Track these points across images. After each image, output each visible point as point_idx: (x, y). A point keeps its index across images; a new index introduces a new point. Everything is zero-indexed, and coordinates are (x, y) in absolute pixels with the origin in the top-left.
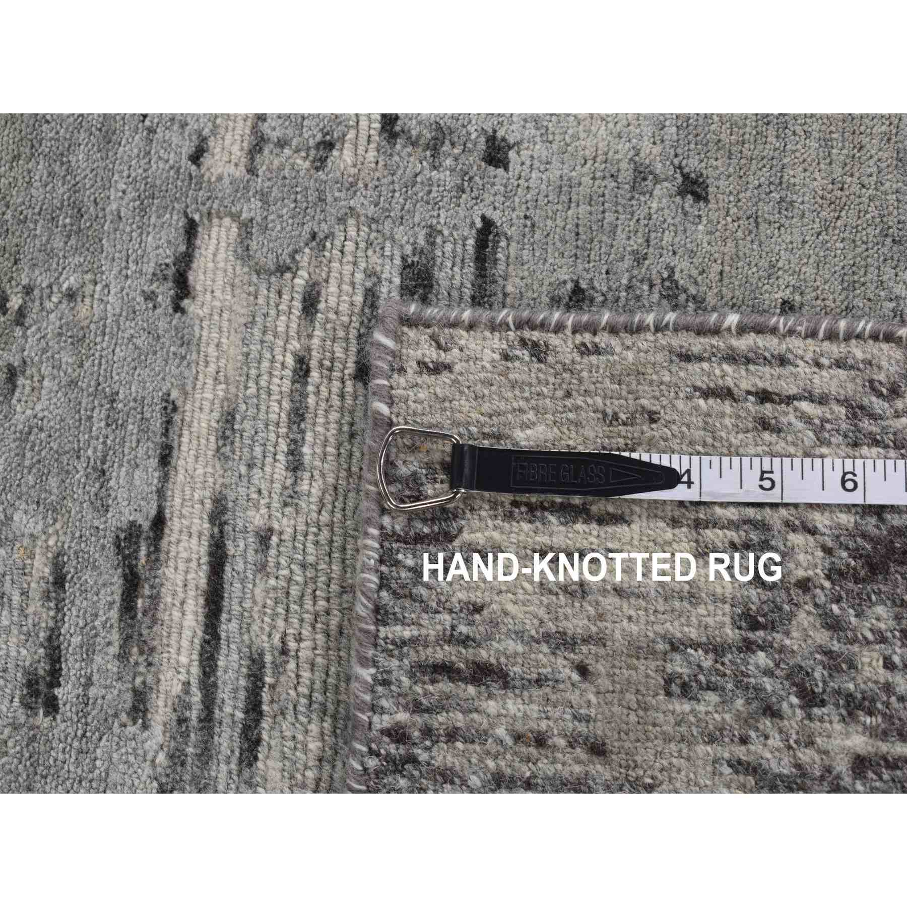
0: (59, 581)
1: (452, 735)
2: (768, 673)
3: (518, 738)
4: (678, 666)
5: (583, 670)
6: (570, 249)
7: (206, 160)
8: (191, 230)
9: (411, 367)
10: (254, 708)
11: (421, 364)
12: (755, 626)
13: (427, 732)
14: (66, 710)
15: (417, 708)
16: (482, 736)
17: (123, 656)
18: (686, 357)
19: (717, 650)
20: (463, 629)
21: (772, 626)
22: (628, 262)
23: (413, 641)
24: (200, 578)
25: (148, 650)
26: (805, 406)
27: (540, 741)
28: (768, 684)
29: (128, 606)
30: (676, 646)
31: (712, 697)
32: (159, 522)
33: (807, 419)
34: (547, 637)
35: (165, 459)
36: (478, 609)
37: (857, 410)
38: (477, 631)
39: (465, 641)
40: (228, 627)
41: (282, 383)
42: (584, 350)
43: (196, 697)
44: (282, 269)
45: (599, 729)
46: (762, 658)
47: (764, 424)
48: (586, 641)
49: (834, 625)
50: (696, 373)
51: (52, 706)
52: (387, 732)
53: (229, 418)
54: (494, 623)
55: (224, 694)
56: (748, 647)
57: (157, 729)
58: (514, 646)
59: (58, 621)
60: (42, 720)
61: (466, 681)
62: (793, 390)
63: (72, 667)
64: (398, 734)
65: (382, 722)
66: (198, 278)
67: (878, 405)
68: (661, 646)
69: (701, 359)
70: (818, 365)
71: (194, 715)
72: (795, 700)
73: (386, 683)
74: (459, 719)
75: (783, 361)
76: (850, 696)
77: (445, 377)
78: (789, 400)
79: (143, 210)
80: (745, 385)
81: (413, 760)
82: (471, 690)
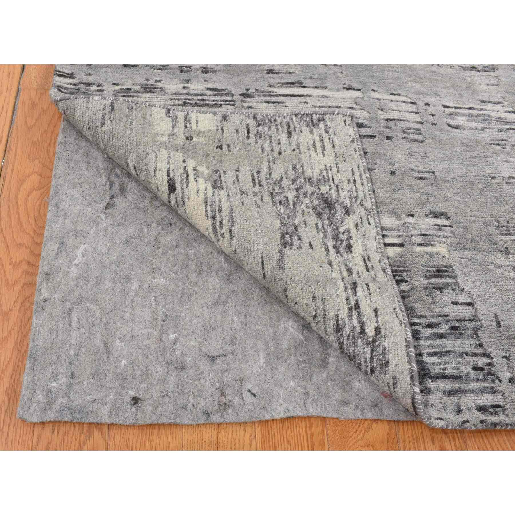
0: (290, 73)
1: (277, 129)
2: (301, 182)
3: (279, 140)
4: (298, 166)
5: (294, 150)
6: (374, 151)
7: (373, 92)
8: (359, 90)
9: (344, 118)
10: (274, 102)
11: (345, 120)
12: (309, 179)
13: (277, 125)
14: (268, 75)
15: (281, 123)
16: (279, 134)
17: (279, 83)
18: (358, 167)
19: (303, 173)
20: (297, 129)
21: (309, 182)
22: (375, 162)
23: (293, 121)
24: (296, 93)
25: (281, 87)
26: (354, 188)
27: (279, 143)
28: (298, 182)
29: (288, 83)
30: (302, 166)
31: (294, 173)
32: (304, 87)
33: (352, 189)
34: (299, 144)
35: (316, 87)
36: (301, 132)
37: (356, 198)
38: (297, 132)
39: (295, 130)
40: (288, 98)
41: (335, 104)
42: (355, 149)
43: (274, 94)
44: (356, 103)
45: (283, 153)
46: (303, 181)
47: (349, 181)
48: (300, 150)
49: (313, 194)
50: (356, 169)
51: (268, 73)
52: (275, 119)
53: (326, 97)
54: (299, 134)
55: (276, 98)
56: (305, 179)
57: (268, 88)
58: (295, 139)
59: (283, 73)
60: (265, 72)
61: (288, 130)
62: (357, 186)
63: (276, 76)
64: (275, 120)
65: (277, 118)
66: (350, 91)
67: (358, 202)
68: (301, 163)
69: (359, 170)
70: (364, 191)
71: (271, 94)
72: (296, 187)
73: (284, 118)
74: (280, 130)
75: (362, 184)
76: (299, 196)
77: (344, 125)
78: (355, 185)
79: (360, 82)
80: (356, 177)
81: (271, 122)
82: (286, 131)
